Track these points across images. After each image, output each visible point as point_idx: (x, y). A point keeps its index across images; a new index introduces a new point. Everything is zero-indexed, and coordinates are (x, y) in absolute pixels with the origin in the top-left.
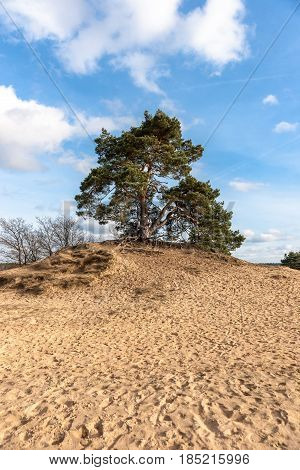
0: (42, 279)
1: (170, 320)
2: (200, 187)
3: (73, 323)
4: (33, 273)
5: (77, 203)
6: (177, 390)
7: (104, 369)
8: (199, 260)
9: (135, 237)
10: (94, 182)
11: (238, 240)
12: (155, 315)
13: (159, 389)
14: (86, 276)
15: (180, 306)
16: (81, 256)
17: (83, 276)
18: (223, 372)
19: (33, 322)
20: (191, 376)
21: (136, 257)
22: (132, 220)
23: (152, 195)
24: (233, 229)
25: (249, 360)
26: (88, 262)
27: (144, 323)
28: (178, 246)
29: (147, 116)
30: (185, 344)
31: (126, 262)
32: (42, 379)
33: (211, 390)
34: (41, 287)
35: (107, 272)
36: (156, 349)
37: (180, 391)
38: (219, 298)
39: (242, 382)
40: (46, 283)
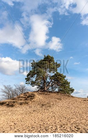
0: (14, 102)
1: (52, 113)
2: (60, 75)
3: (22, 114)
4: (12, 101)
5: (26, 80)
6: (53, 130)
7: (30, 125)
8: (61, 96)
9: (42, 90)
10: (31, 74)
11: (72, 90)
12: (48, 111)
13: (47, 130)
14: (27, 101)
15: (55, 109)
16: (26, 95)
17: (26, 101)
18: (69, 125)
19: (10, 114)
20: (58, 126)
21: (42, 95)
22: (41, 85)
23: (47, 78)
24: (71, 87)
25: (77, 122)
26: (28, 97)
27: (44, 114)
28: (55, 92)
29: (45, 56)
30: (57, 119)
31: (40, 97)
32: (9, 128)
33: (65, 130)
34: (14, 104)
35: (34, 100)
36: (47, 120)
37: (54, 131)
38: (68, 106)
39: (75, 127)
40: (15, 103)
